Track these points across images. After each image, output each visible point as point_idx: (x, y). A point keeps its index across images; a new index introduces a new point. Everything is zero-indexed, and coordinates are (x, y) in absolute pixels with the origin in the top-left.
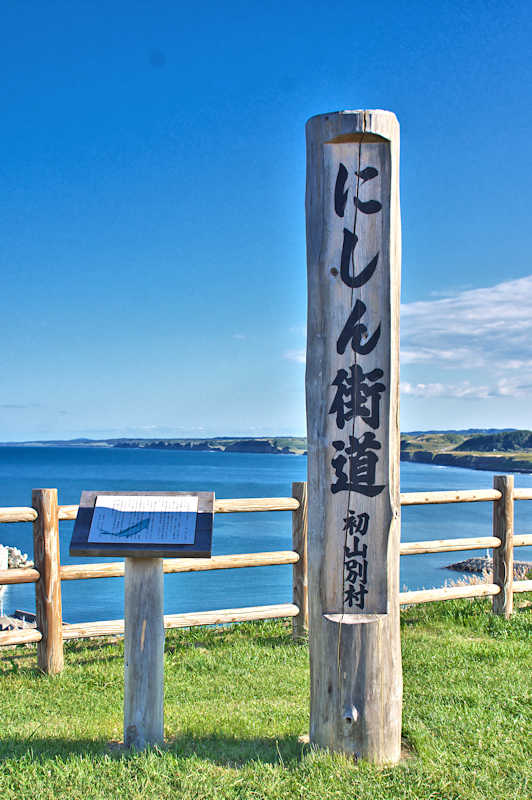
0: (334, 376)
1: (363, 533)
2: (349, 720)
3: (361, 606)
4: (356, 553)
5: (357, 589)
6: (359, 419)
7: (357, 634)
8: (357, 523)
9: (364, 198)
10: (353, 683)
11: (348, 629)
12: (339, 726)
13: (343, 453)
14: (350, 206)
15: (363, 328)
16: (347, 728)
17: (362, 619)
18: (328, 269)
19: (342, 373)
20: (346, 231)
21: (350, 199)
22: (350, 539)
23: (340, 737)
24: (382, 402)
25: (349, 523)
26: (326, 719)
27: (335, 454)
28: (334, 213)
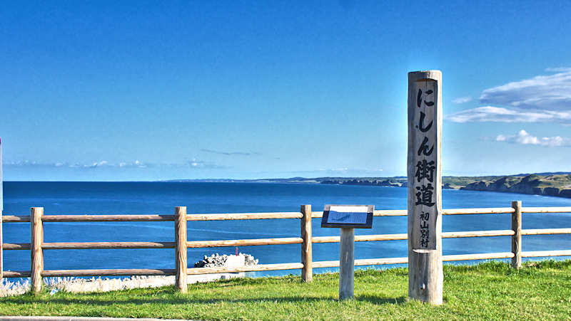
0: (417, 163)
1: (427, 220)
2: (422, 288)
3: (427, 246)
4: (425, 227)
5: (425, 240)
6: (426, 178)
7: (425, 257)
8: (425, 216)
9: (428, 101)
10: (423, 274)
11: (421, 254)
12: (418, 291)
13: (420, 191)
14: (423, 103)
15: (427, 147)
16: (421, 292)
17: (427, 251)
18: (415, 125)
19: (419, 163)
20: (421, 113)
21: (423, 101)
22: (422, 222)
23: (419, 295)
24: (434, 173)
25: (422, 216)
26: (413, 289)
27: (417, 191)
28: (417, 106)
